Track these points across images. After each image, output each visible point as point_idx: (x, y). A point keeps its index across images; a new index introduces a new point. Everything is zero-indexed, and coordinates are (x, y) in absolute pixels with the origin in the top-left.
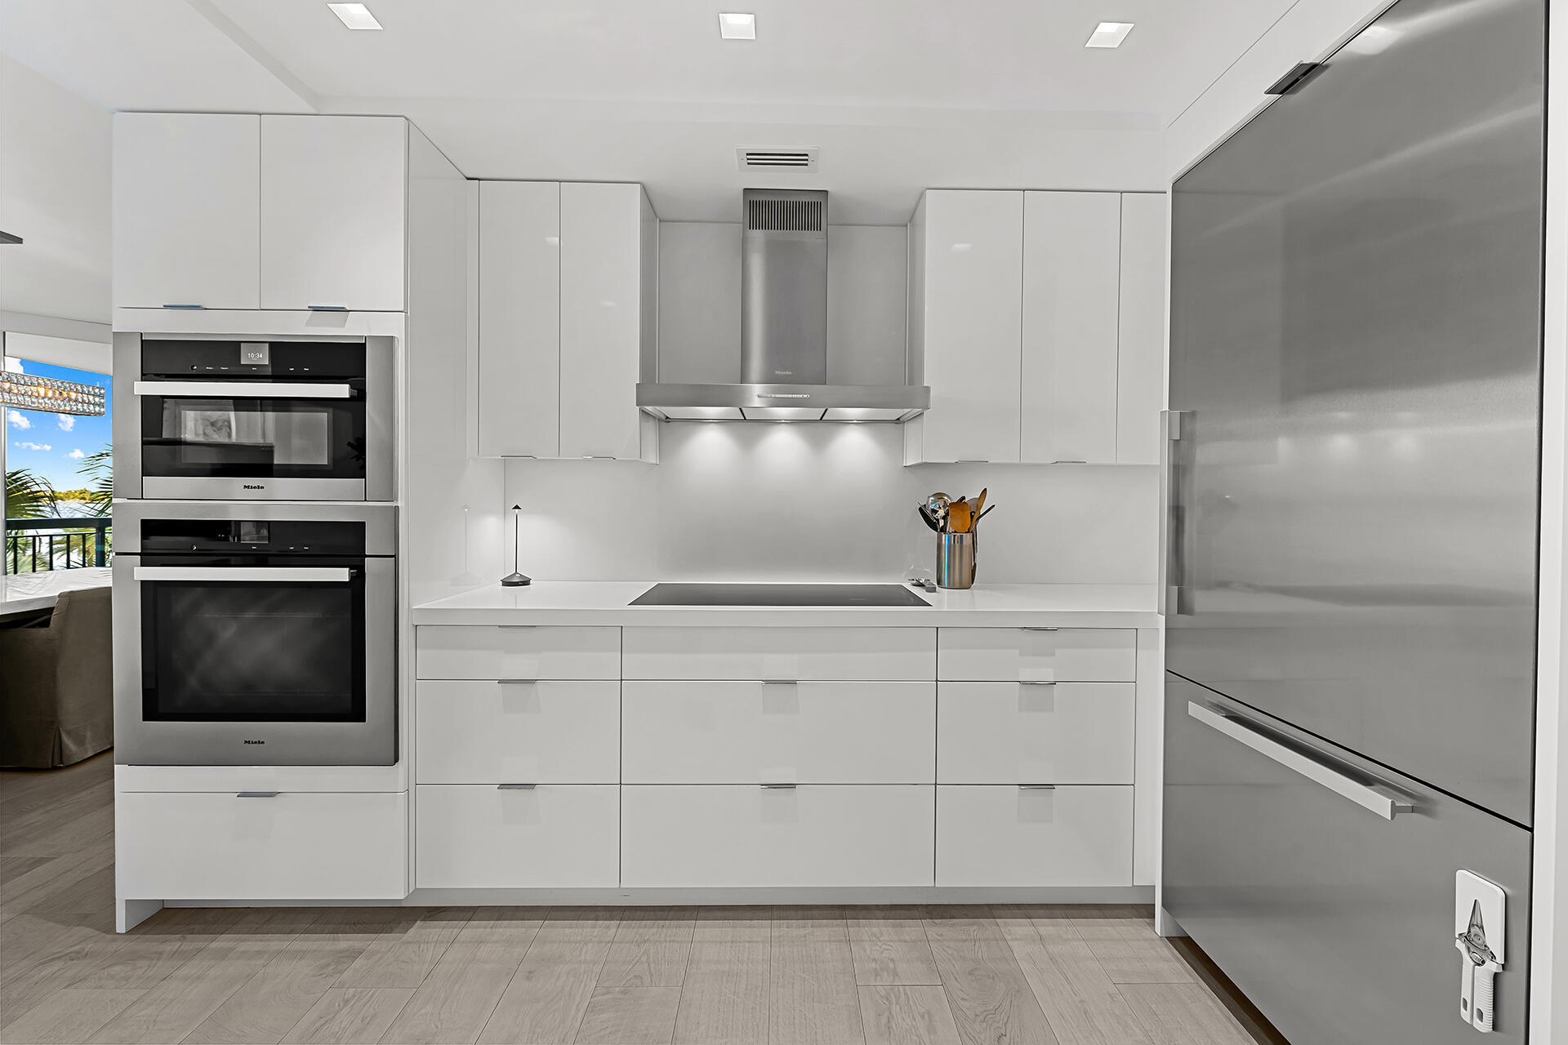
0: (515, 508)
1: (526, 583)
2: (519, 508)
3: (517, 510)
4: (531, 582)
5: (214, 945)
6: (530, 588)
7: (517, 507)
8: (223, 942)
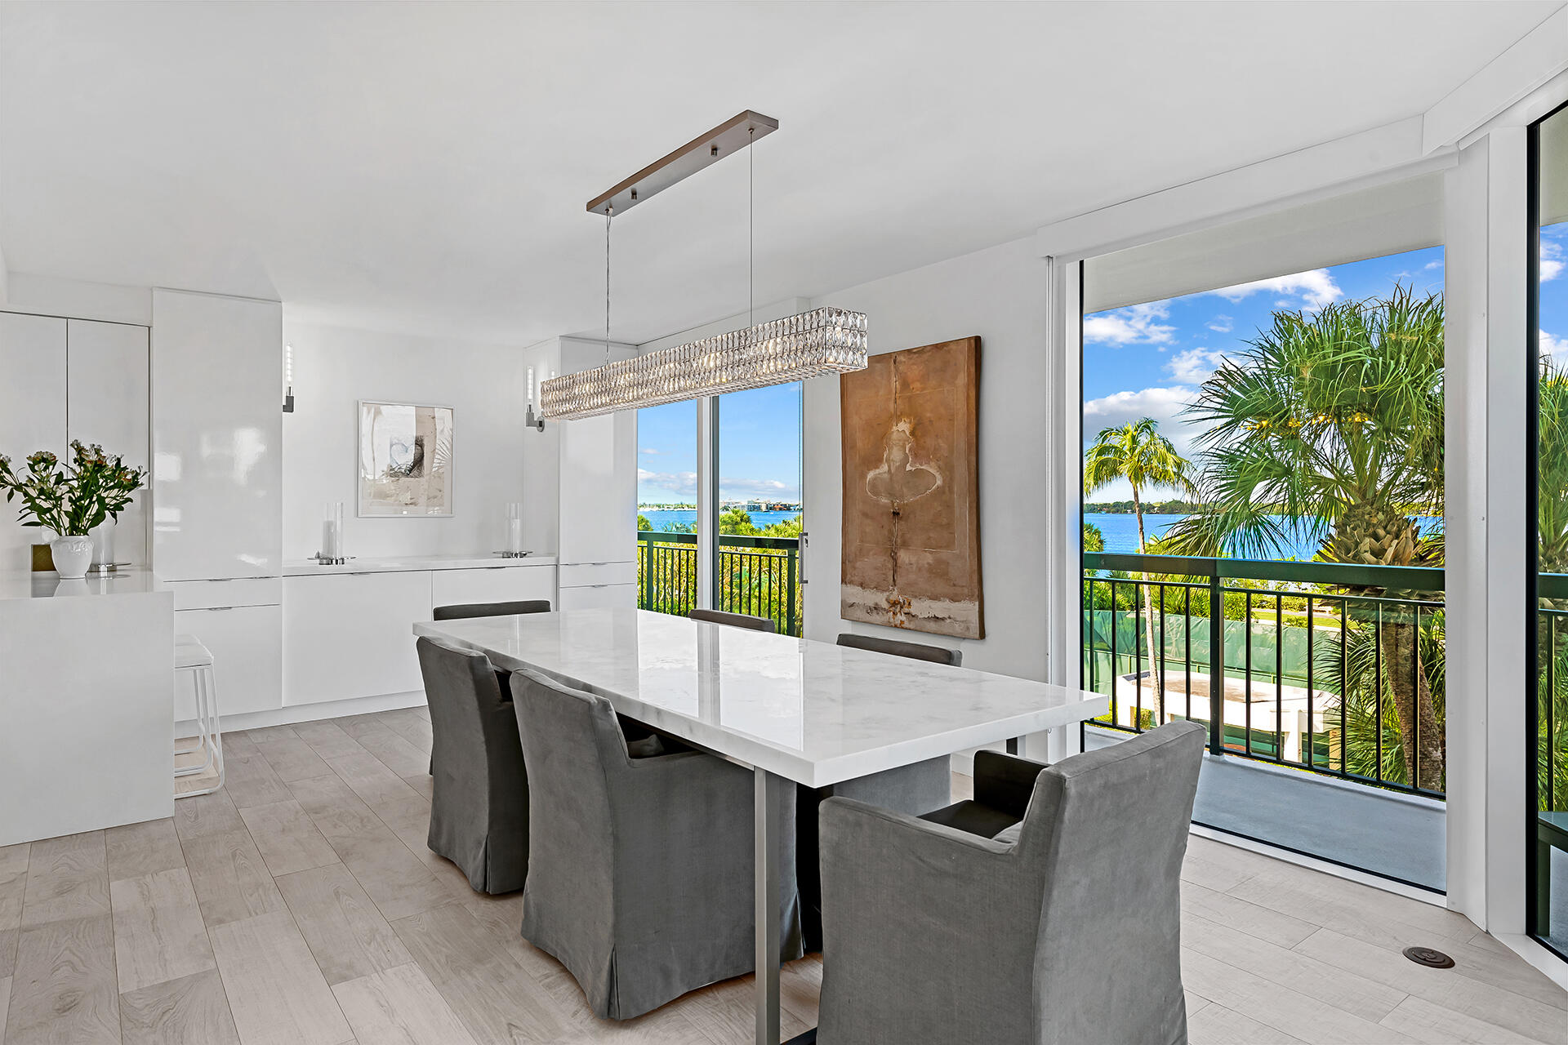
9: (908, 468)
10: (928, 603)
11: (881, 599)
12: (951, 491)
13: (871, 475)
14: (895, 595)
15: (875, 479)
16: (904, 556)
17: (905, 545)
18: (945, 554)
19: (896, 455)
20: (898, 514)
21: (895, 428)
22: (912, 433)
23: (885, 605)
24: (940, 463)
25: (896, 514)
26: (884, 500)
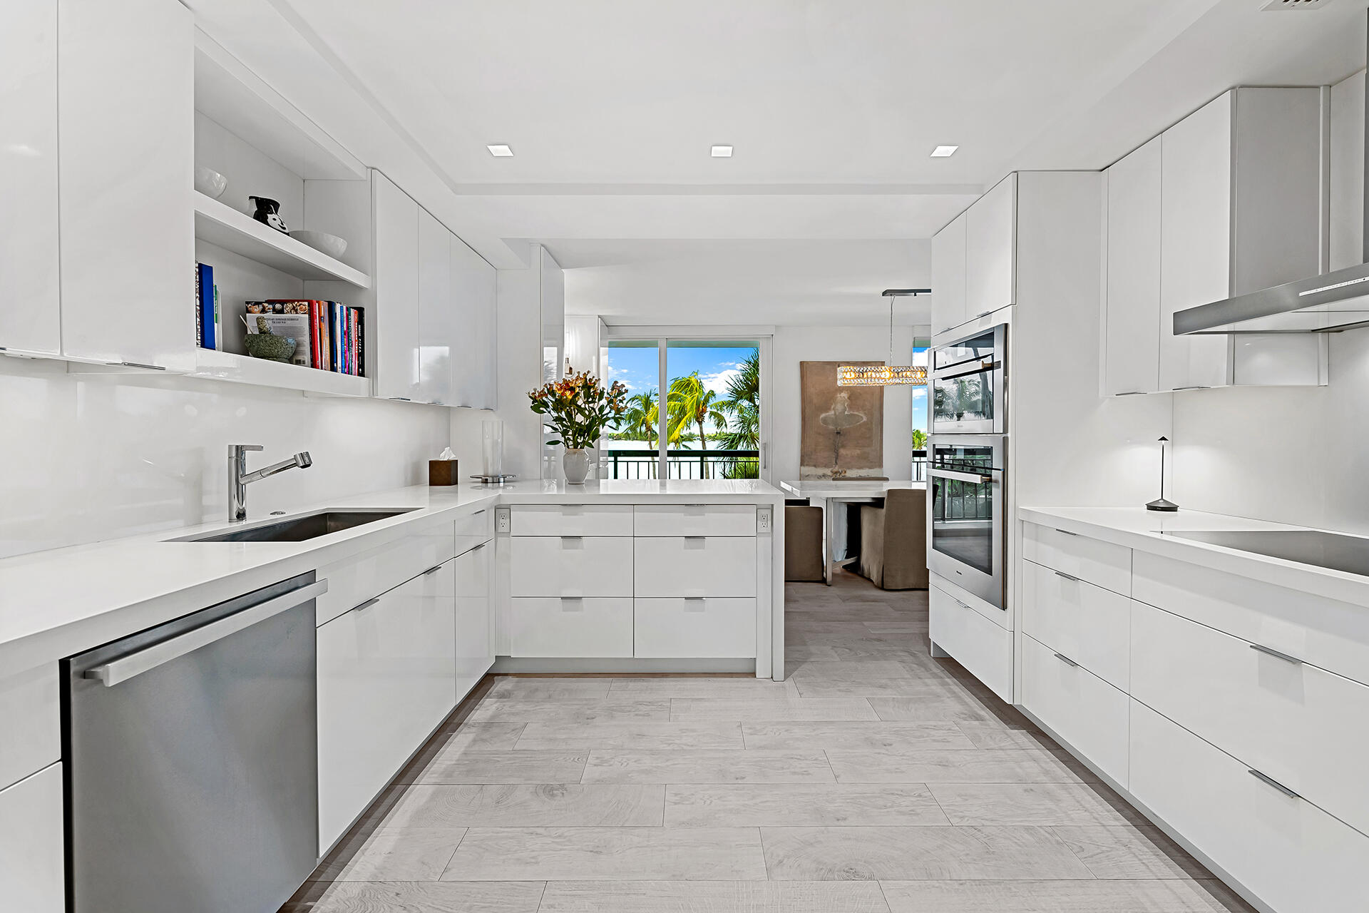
0: (1161, 439)
1: (1173, 509)
2: (1166, 439)
3: (1163, 442)
4: (1178, 509)
5: (947, 680)
6: (1176, 515)
7: (1163, 439)
8: (951, 681)
9: (846, 413)
10: (856, 471)
11: (828, 472)
12: (872, 423)
13: (823, 415)
14: (836, 469)
15: (826, 417)
16: (842, 451)
17: (843, 446)
18: (867, 450)
19: (839, 407)
20: (839, 433)
21: (839, 395)
22: (849, 398)
23: (830, 474)
24: (866, 412)
25: (838, 433)
26: (831, 427)
